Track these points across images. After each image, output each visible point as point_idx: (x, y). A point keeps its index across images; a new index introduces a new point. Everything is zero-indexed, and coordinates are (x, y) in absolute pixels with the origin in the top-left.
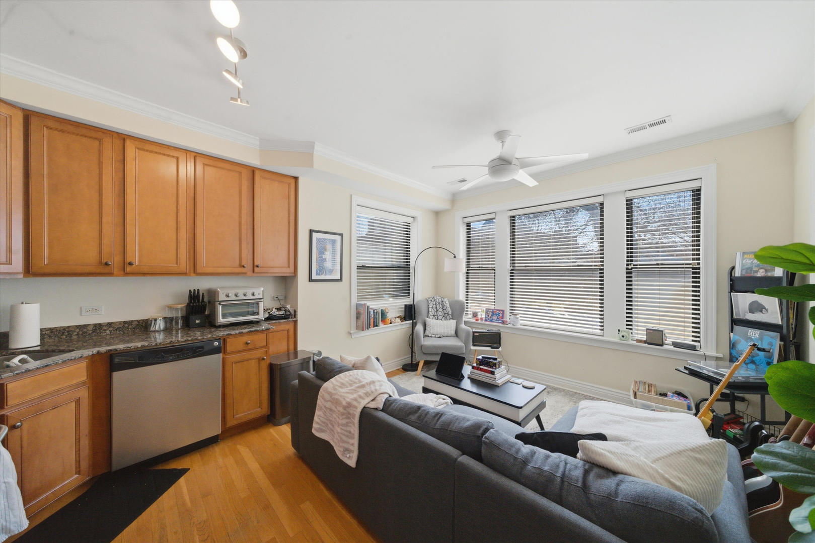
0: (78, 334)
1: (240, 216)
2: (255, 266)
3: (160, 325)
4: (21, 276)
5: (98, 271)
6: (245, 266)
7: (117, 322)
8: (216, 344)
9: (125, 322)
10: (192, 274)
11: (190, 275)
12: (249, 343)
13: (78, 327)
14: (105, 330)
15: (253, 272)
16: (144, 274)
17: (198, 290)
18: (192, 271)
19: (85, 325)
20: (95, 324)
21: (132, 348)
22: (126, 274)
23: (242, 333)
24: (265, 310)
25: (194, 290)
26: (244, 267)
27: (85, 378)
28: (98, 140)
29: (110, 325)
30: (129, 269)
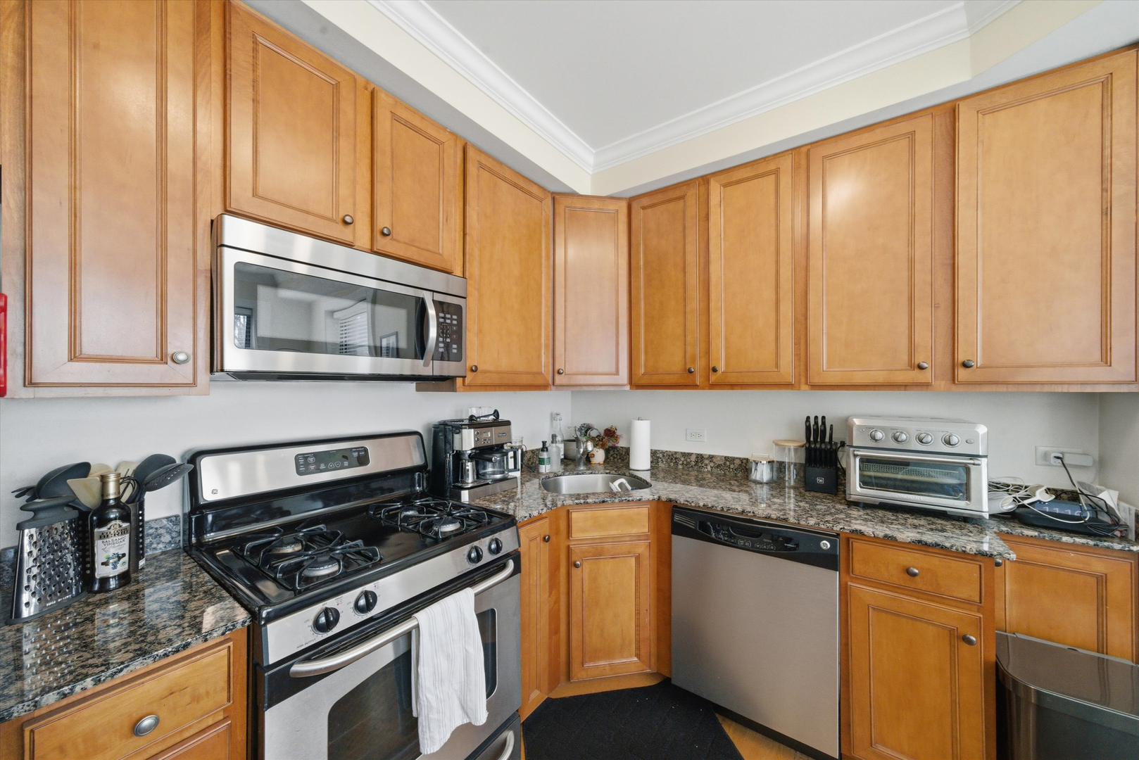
0: (683, 464)
1: (911, 244)
2: (957, 367)
3: (763, 473)
4: (628, 388)
5: (682, 381)
6: (925, 365)
7: (718, 456)
8: (826, 545)
9: (727, 458)
10: (804, 387)
11: (799, 389)
12: (914, 575)
13: (684, 454)
14: (706, 465)
15: (953, 379)
16: (732, 386)
17: (823, 418)
18: (803, 380)
19: (688, 453)
20: (698, 454)
21: (693, 504)
22: (713, 386)
23: (893, 539)
24: (995, 487)
25: (816, 418)
26: (920, 368)
27: (646, 530)
28: (682, 197)
29: (711, 458)
30: (713, 378)
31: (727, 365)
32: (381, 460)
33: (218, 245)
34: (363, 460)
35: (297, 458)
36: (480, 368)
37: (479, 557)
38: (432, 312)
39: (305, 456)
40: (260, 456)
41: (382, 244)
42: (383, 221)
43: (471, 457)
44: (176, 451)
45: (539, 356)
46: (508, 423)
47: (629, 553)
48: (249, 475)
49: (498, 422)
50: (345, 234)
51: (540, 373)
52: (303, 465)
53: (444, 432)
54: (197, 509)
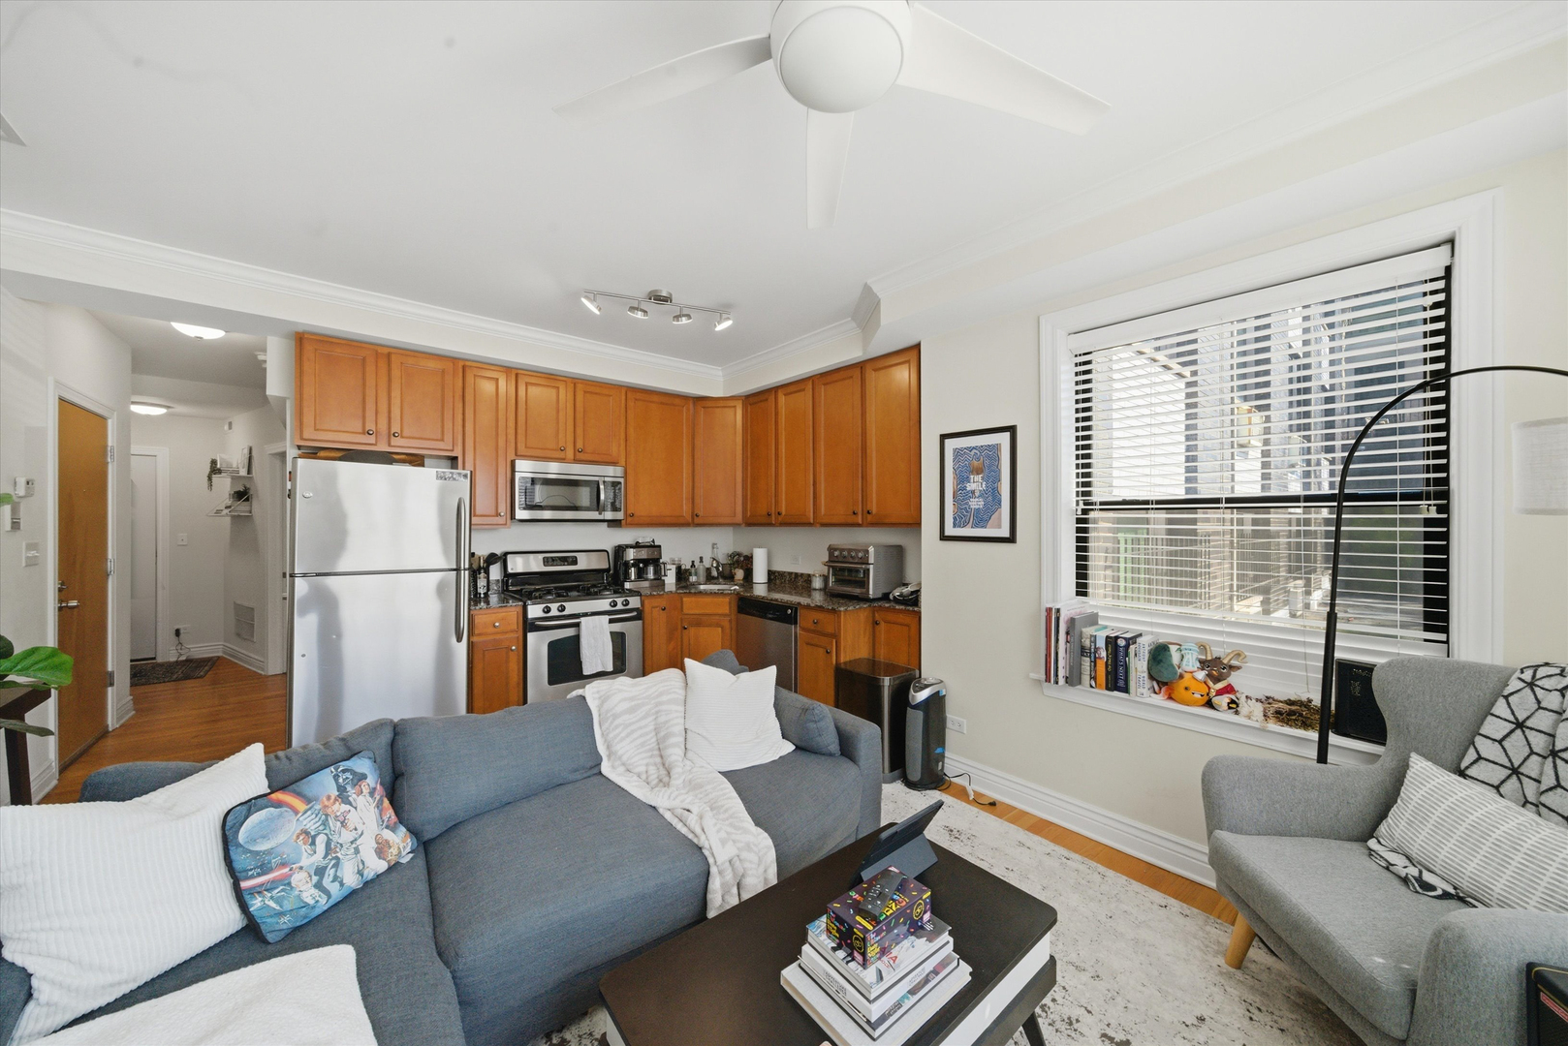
0: (788, 580)
2: (866, 512)
3: (817, 583)
4: (746, 526)
5: (767, 521)
8: (790, 611)
10: (817, 525)
11: (815, 526)
12: (816, 623)
13: (789, 573)
14: (800, 580)
15: (865, 522)
18: (817, 521)
22: (780, 524)
26: (855, 513)
27: (728, 611)
28: (767, 400)
29: (802, 574)
30: (780, 518)
31: (786, 511)
32: (584, 563)
33: (513, 471)
34: (574, 561)
35: (544, 558)
36: (636, 515)
37: (615, 605)
38: (602, 487)
39: (547, 558)
40: (532, 556)
41: (581, 456)
42: (580, 445)
43: (633, 565)
44: (498, 552)
45: (682, 506)
46: (660, 546)
47: (718, 625)
48: (526, 563)
49: (654, 547)
50: (561, 455)
51: (683, 516)
52: (546, 562)
53: (620, 550)
54: (507, 575)
